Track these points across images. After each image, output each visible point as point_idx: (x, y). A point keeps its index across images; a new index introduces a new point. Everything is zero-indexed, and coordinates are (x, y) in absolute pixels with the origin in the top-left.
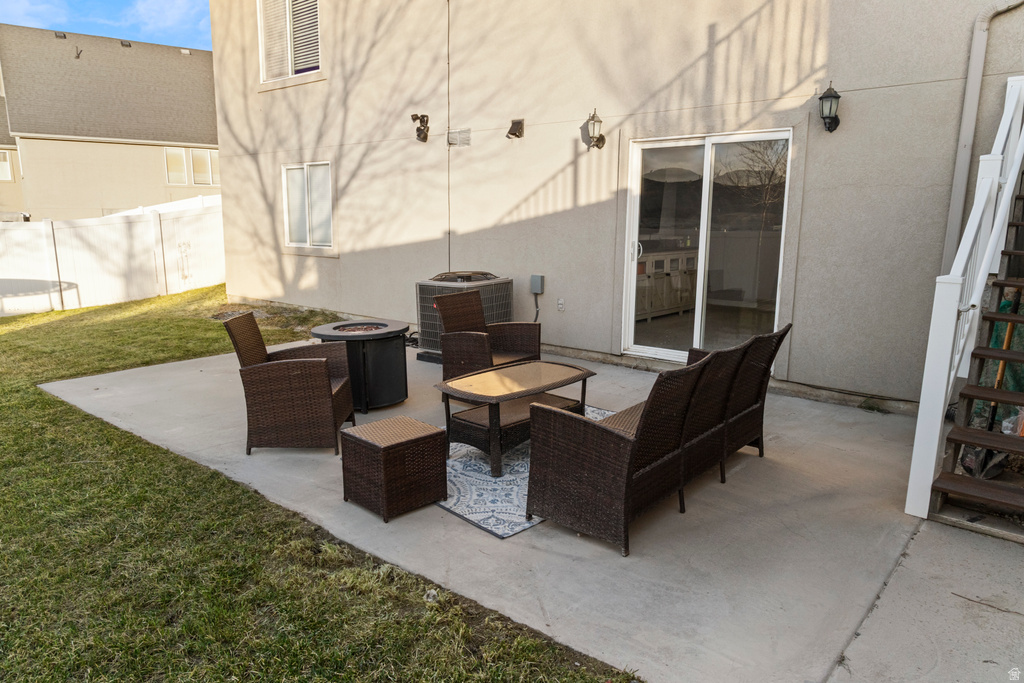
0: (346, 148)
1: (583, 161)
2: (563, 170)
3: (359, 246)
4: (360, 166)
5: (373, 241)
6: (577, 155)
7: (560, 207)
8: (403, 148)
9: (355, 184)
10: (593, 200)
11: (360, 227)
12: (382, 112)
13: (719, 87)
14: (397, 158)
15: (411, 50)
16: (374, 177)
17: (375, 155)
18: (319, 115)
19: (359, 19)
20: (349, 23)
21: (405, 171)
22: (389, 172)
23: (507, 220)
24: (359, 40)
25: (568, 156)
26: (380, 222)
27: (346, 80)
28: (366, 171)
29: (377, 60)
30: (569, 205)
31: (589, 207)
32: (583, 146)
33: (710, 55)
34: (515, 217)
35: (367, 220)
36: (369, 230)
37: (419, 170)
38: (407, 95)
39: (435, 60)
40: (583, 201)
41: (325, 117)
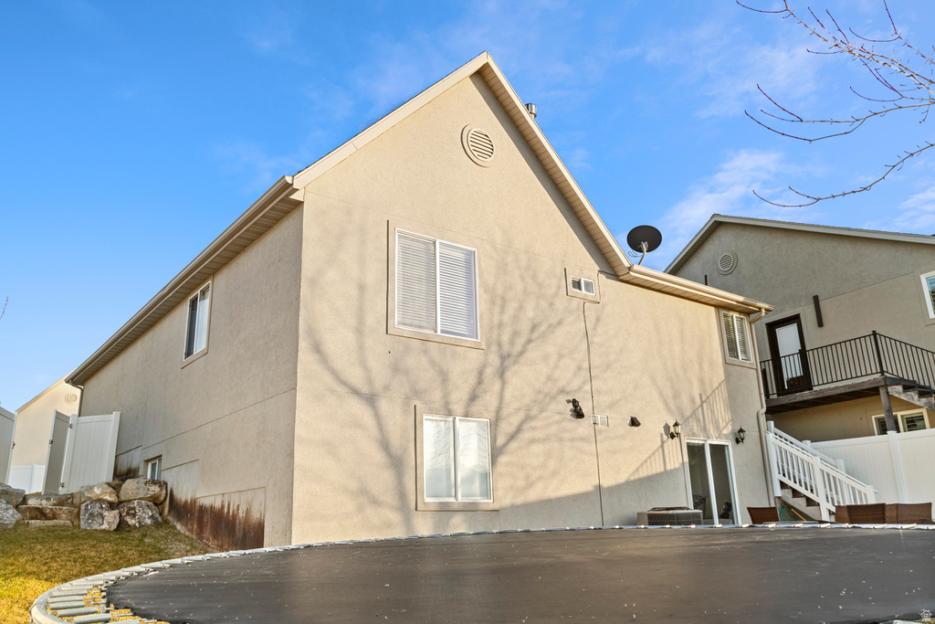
0: (505, 412)
1: (665, 445)
2: (658, 450)
3: (520, 500)
4: (519, 430)
5: (534, 495)
6: (663, 442)
7: (659, 471)
8: (558, 422)
9: (513, 445)
10: (673, 467)
11: (521, 483)
12: (539, 392)
13: (707, 422)
14: (554, 429)
15: (561, 356)
16: (533, 441)
17: (533, 424)
18: (472, 380)
19: (516, 318)
20: (506, 318)
21: (561, 439)
22: (546, 439)
23: (632, 478)
24: (516, 334)
25: (659, 443)
26: (540, 478)
27: (503, 358)
28: (526, 435)
29: (533, 353)
30: (662, 469)
31: (671, 471)
32: (665, 437)
33: (702, 405)
34: (637, 476)
35: (528, 477)
36: (530, 485)
37: (572, 440)
38: (560, 384)
39: (579, 368)
40: (668, 468)
41: (480, 382)
